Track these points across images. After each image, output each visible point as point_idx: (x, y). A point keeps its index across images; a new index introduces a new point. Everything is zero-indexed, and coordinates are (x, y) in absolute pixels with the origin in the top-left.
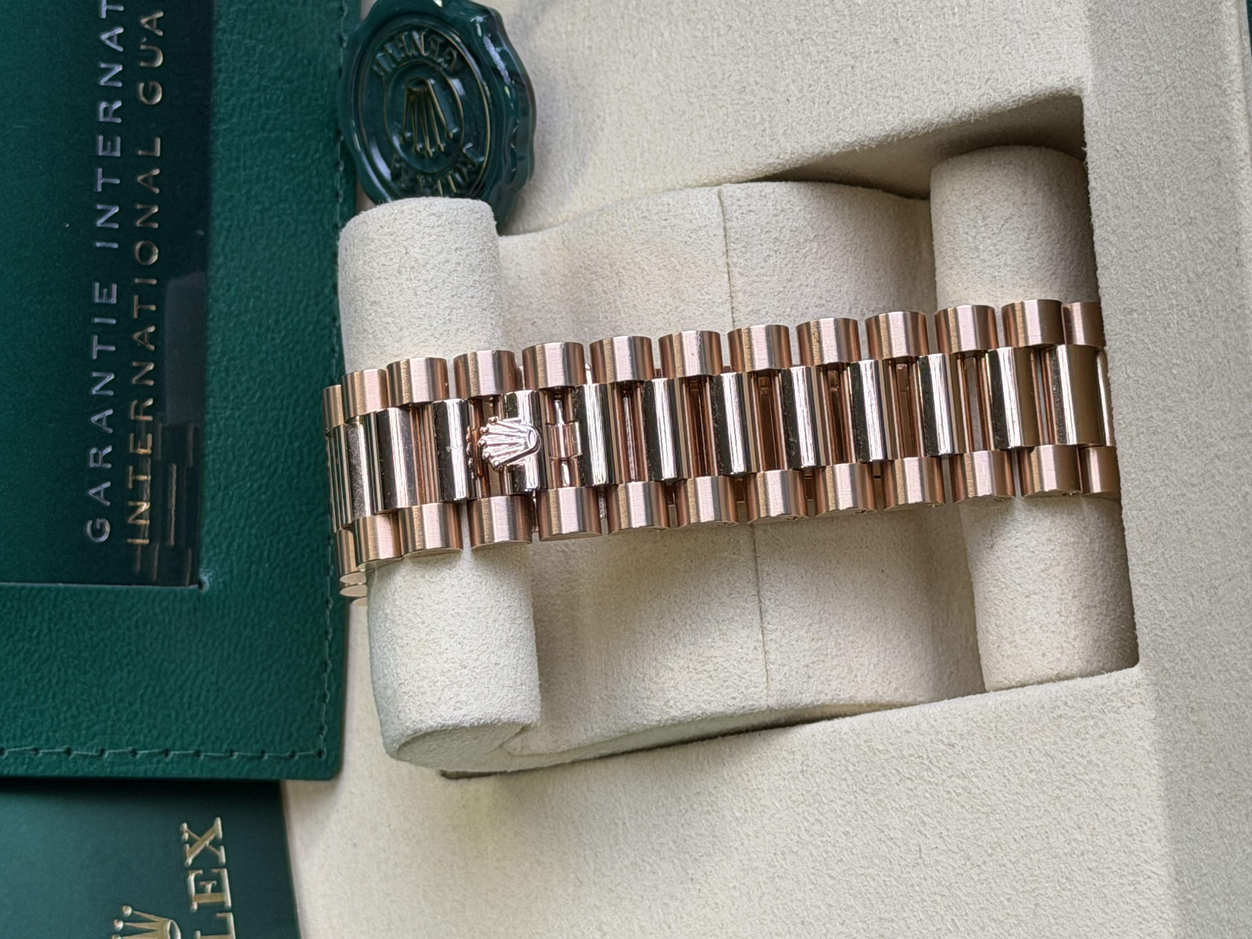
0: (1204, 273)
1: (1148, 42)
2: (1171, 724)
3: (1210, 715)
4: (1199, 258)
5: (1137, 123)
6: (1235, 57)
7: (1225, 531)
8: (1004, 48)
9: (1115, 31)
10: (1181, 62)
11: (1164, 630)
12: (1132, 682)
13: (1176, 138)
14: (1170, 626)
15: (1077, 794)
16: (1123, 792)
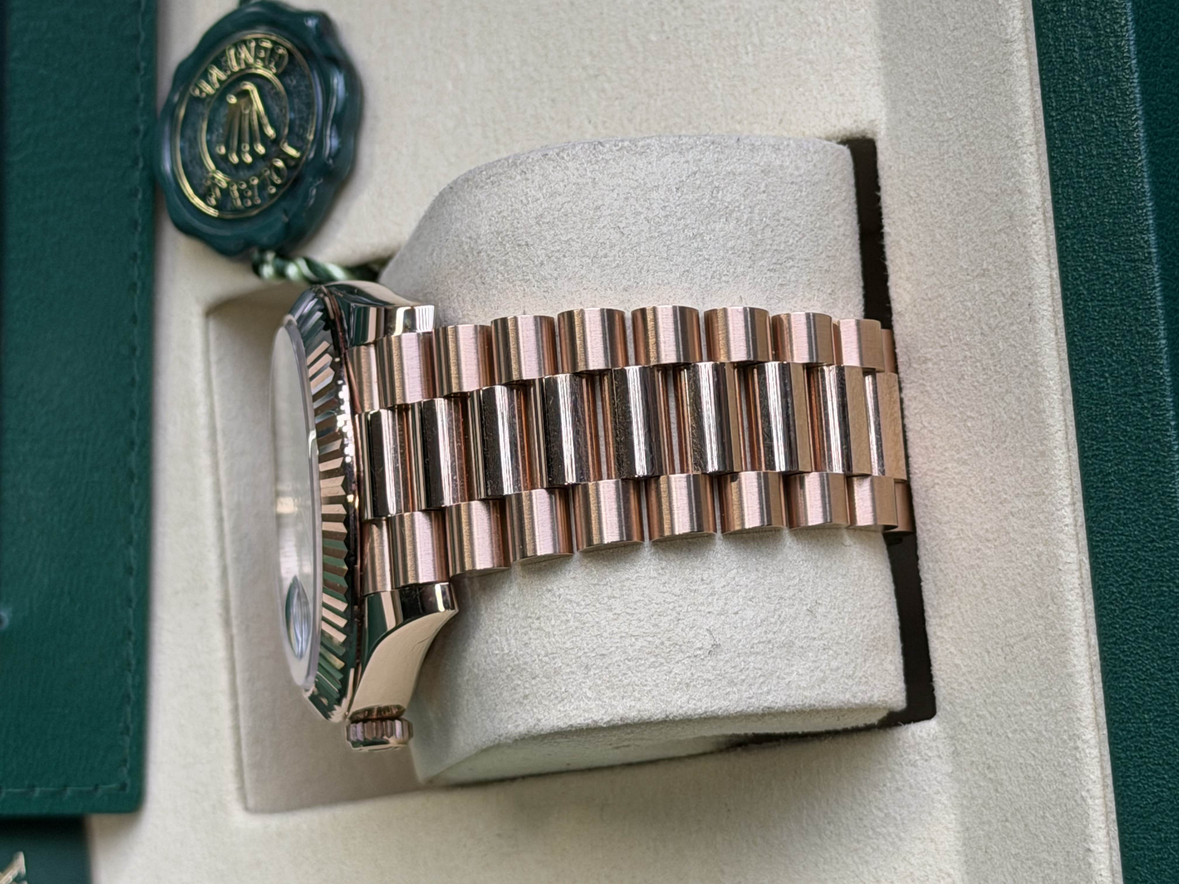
0: (997, 326)
1: (940, 87)
2: (968, 779)
3: (1007, 773)
4: (992, 310)
5: (930, 170)
6: (1026, 108)
7: (1020, 589)
8: (797, 89)
9: (907, 74)
10: (973, 111)
11: (961, 684)
12: (929, 735)
13: (969, 188)
14: (967, 681)
15: (875, 847)
16: (921, 846)
